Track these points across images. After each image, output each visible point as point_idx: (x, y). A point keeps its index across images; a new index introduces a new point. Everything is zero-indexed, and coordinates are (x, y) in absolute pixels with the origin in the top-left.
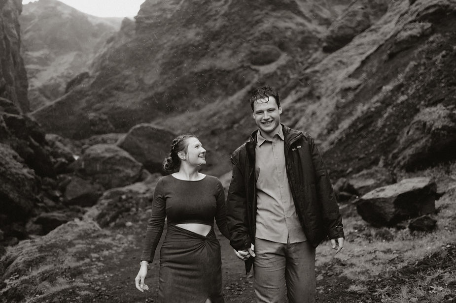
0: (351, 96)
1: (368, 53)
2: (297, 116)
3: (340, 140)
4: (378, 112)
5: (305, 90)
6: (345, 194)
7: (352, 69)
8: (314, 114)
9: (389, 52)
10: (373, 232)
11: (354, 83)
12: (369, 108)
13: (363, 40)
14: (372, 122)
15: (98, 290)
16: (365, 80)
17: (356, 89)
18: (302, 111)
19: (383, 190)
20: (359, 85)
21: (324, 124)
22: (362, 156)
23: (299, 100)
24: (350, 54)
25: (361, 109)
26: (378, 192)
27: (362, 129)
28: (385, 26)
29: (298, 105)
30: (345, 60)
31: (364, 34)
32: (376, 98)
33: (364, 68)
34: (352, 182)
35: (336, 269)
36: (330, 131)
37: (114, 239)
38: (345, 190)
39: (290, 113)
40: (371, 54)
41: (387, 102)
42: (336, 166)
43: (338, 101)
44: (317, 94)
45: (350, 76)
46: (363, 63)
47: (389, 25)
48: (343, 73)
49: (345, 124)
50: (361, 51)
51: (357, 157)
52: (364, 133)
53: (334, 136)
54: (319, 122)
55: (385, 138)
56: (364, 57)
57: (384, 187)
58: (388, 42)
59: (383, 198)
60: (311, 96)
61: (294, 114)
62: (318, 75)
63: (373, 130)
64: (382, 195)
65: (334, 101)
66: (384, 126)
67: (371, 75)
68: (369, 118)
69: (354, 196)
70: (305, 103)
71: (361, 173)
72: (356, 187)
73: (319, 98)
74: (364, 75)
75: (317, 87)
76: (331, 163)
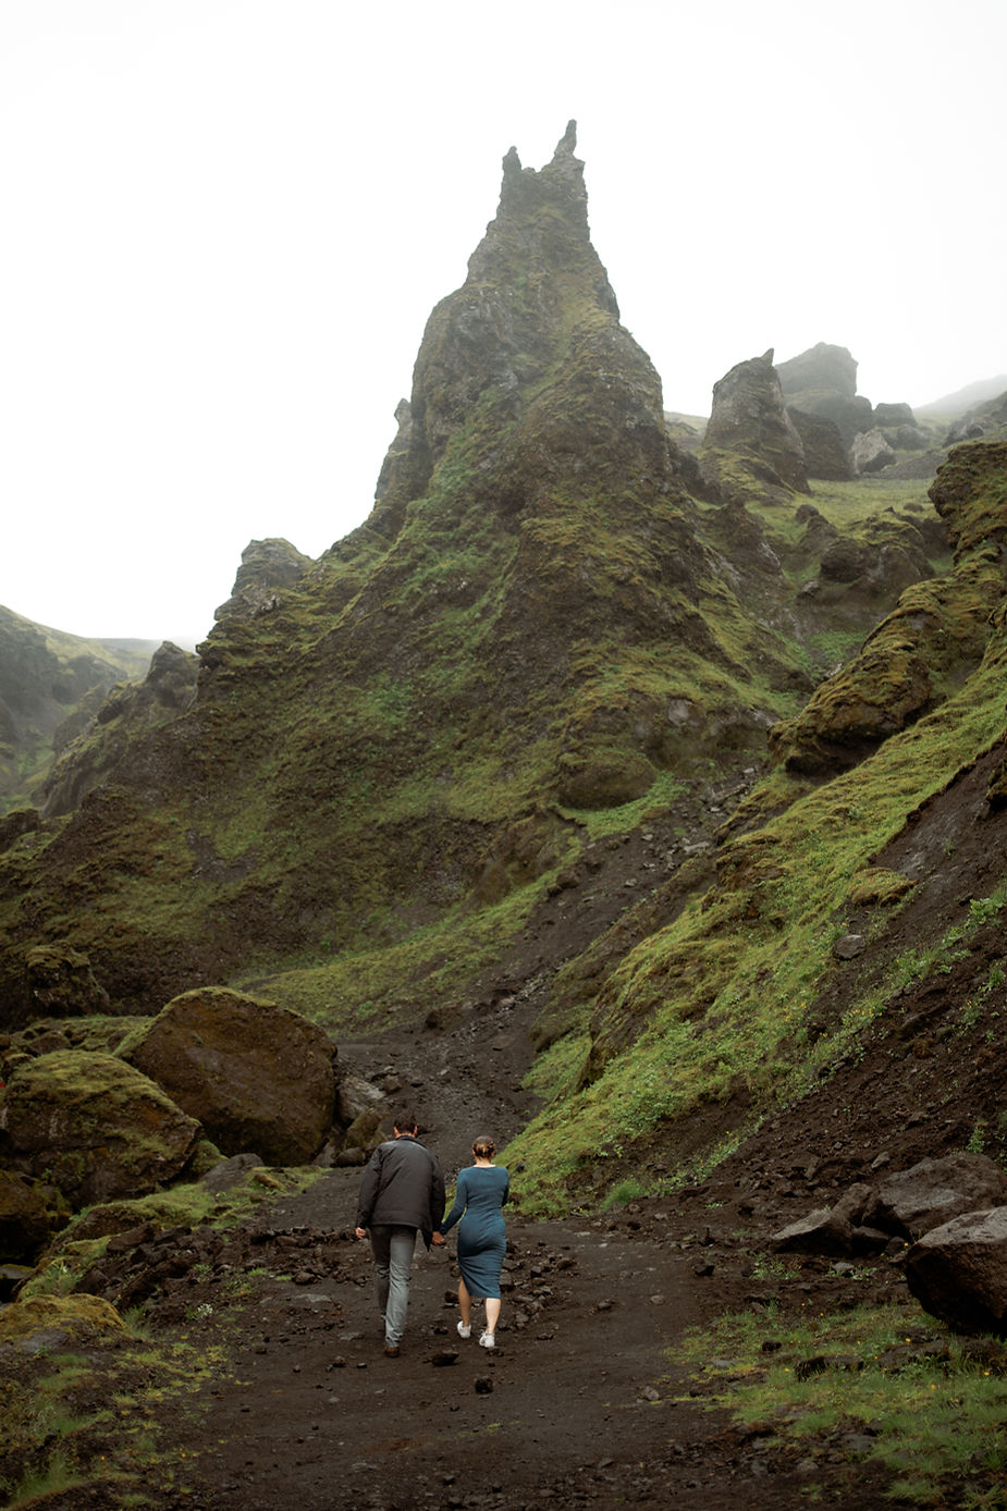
0: (878, 924)
1: (929, 791)
2: (713, 979)
3: (848, 1061)
4: (964, 979)
5: (736, 898)
6: (870, 1233)
7: (879, 837)
8: (764, 975)
9: (989, 792)
10: (955, 1347)
11: (885, 882)
12: (935, 965)
13: (911, 750)
14: (946, 1008)
16: (922, 876)
17: (894, 901)
18: (729, 963)
19: (981, 1220)
20: (904, 890)
21: (797, 1008)
22: (915, 1117)
23: (716, 929)
24: (872, 790)
25: (913, 965)
26: (965, 1225)
27: (916, 1027)
28: (977, 710)
29: (714, 945)
30: (855, 809)
31: (912, 731)
32: (953, 935)
33: (917, 838)
34: (889, 1197)
35: (852, 1445)
36: (816, 1032)
38: (869, 1223)
39: (690, 970)
40: (937, 795)
41: (989, 947)
42: (838, 1145)
43: (838, 937)
44: (773, 913)
45: (872, 862)
46: (913, 819)
47: (988, 706)
48: (848, 852)
49: (864, 1011)
50: (906, 783)
51: (903, 1119)
52: (920, 1041)
53: (828, 1049)
54: (781, 1004)
55: (987, 1061)
56: (915, 803)
57: (985, 1213)
58: (985, 762)
59: (981, 1245)
60: (754, 918)
61: (702, 974)
62: (775, 850)
63: (949, 1034)
64: (976, 1234)
65: (827, 937)
66: (982, 1022)
67: (938, 861)
68: (936, 996)
69: (898, 1239)
70: (736, 941)
71: (913, 1170)
72: (900, 1213)
73: (778, 924)
74: (917, 859)
75: (774, 888)
76: (821, 1136)
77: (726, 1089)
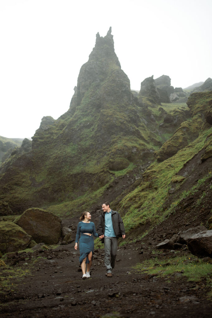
0: (178, 186)
1: (188, 160)
2: (142, 201)
3: (172, 214)
4: (197, 196)
5: (147, 184)
6: (178, 244)
7: (177, 170)
8: (153, 198)
9: (201, 158)
11: (179, 178)
12: (191, 193)
13: (184, 152)
14: (193, 202)
15: (8, 291)
16: (187, 176)
17: (181, 182)
18: (145, 197)
19: (205, 233)
20: (183, 179)
21: (160, 205)
22: (187, 224)
23: (143, 190)
24: (176, 161)
25: (185, 194)
26: (201, 234)
27: (187, 206)
28: (198, 144)
29: (142, 193)
30: (173, 165)
31: (184, 149)
32: (195, 187)
33: (186, 169)
34: (182, 236)
36: (165, 209)
37: (15, 271)
38: (178, 242)
39: (137, 199)
40: (190, 160)
41: (202, 189)
42: (170, 231)
43: (169, 189)
44: (155, 186)
45: (176, 174)
46: (185, 165)
47: (200, 143)
48: (171, 173)
49: (176, 203)
50: (183, 159)
51: (184, 225)
52: (188, 209)
53: (168, 212)
54: (157, 204)
55: (203, 212)
56: (185, 162)
58: (200, 153)
59: (205, 238)
60: (150, 187)
61: (140, 199)
62: (155, 173)
63: (194, 207)
64: (204, 235)
65: (167, 189)
66: (201, 204)
67: (191, 173)
68: (191, 200)
69: (185, 245)
70: (147, 192)
71: (188, 230)
72: (185, 239)
73: (156, 189)
74: (186, 173)
75: (155, 181)
76: (166, 229)
77: (145, 222)
